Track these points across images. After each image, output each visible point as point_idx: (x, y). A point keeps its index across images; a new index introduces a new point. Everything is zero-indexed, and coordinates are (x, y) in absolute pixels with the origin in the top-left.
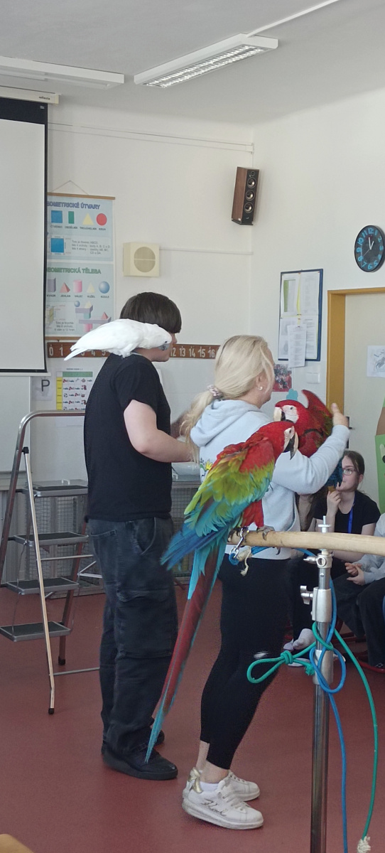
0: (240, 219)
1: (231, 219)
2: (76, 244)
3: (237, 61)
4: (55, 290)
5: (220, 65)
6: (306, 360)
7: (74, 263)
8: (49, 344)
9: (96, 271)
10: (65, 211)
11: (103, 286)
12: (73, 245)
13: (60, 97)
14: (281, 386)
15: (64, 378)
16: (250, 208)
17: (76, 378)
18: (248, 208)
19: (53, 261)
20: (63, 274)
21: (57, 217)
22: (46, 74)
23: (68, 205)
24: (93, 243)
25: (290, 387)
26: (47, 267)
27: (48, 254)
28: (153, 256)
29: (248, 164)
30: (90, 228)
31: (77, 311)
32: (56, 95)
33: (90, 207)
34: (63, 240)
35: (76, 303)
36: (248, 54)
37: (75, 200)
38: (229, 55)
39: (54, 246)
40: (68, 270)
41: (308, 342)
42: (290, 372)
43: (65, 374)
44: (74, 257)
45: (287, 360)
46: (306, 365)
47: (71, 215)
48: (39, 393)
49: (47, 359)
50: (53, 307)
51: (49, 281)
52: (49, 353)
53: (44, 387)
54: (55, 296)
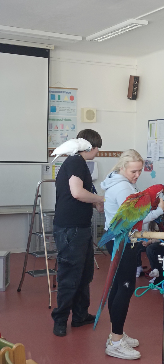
0: (131, 98)
1: (127, 98)
2: (61, 108)
3: (130, 30)
4: (52, 128)
5: (123, 32)
6: (159, 158)
7: (60, 116)
8: (49, 151)
9: (69, 120)
10: (57, 95)
11: (72, 126)
12: (60, 109)
13: (55, 47)
14: (148, 169)
15: (56, 165)
16: (135, 93)
18: (134, 93)
19: (51, 116)
20: (55, 121)
21: (53, 97)
22: (49, 37)
23: (58, 92)
24: (68, 108)
25: (152, 169)
26: (49, 118)
27: (49, 113)
28: (94, 113)
29: (135, 74)
30: (67, 102)
31: (61, 137)
32: (53, 45)
33: (67, 93)
34: (55, 107)
35: (61, 134)
36: (135, 27)
37: (61, 90)
38: (127, 28)
39: (52, 110)
40: (58, 120)
41: (160, 150)
42: (152, 163)
44: (60, 114)
45: (151, 158)
46: (159, 160)
47: (59, 96)
48: (45, 171)
49: (48, 157)
50: (51, 135)
51: (50, 124)
52: (49, 155)
53: (47, 169)
54: (52, 130)
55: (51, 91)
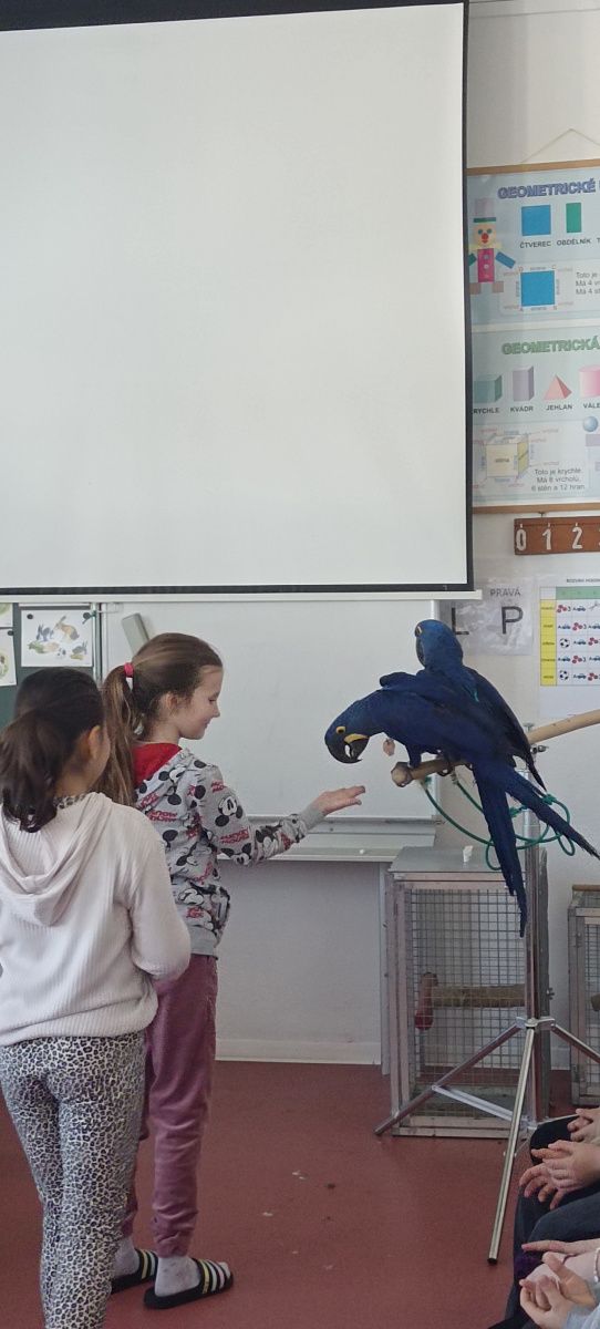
2: (587, 280)
4: (531, 395)
7: (580, 326)
8: (517, 523)
10: (558, 205)
12: (580, 284)
15: (560, 602)
17: (592, 602)
20: (553, 356)
23: (564, 189)
31: (590, 442)
34: (552, 273)
35: (588, 423)
37: (583, 176)
40: (567, 346)
43: (562, 592)
44: (581, 313)
47: (574, 214)
48: (494, 636)
50: (527, 435)
51: (516, 374)
52: (516, 544)
53: (507, 624)
54: (531, 408)
55: (522, 188)
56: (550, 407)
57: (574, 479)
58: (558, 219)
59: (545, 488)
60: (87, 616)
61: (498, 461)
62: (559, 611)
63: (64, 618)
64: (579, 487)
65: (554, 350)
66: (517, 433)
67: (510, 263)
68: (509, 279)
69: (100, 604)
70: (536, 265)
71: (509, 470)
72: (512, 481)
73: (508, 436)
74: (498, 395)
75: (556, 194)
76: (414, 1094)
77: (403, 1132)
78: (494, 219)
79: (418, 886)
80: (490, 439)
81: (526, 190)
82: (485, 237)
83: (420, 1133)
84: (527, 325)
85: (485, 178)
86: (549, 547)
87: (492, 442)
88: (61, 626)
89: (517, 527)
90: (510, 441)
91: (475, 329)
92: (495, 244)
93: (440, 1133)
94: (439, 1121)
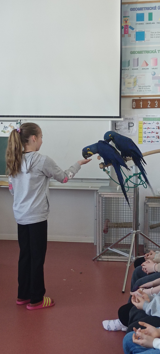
4: (138, 65)
7: (151, 47)
10: (146, 13)
12: (152, 35)
15: (144, 122)
17: (152, 122)
20: (144, 55)
23: (148, 9)
31: (153, 78)
34: (144, 32)
35: (153, 73)
37: (153, 5)
40: (148, 52)
43: (145, 119)
44: (152, 43)
47: (150, 15)
50: (136, 76)
51: (134, 59)
52: (133, 106)
53: (130, 128)
54: (138, 69)
55: (136, 8)
56: (143, 69)
57: (149, 88)
58: (146, 17)
59: (141, 91)
60: (17, 123)
61: (129, 83)
62: (144, 124)
63: (11, 124)
64: (150, 91)
65: (144, 53)
66: (134, 76)
67: (133, 29)
68: (133, 33)
69: (21, 120)
70: (140, 30)
71: (132, 86)
72: (132, 89)
73: (131, 76)
74: (129, 65)
75: (146, 10)
76: (103, 250)
77: (100, 259)
78: (129, 17)
79: (105, 196)
80: (126, 77)
81: (138, 9)
82: (126, 22)
83: (104, 260)
84: (137, 46)
85: (127, 5)
86: (141, 107)
87: (127, 78)
88: (10, 126)
89: (133, 101)
90: (132, 78)
91: (123, 47)
92: (129, 24)
93: (109, 260)
94: (109, 257)
